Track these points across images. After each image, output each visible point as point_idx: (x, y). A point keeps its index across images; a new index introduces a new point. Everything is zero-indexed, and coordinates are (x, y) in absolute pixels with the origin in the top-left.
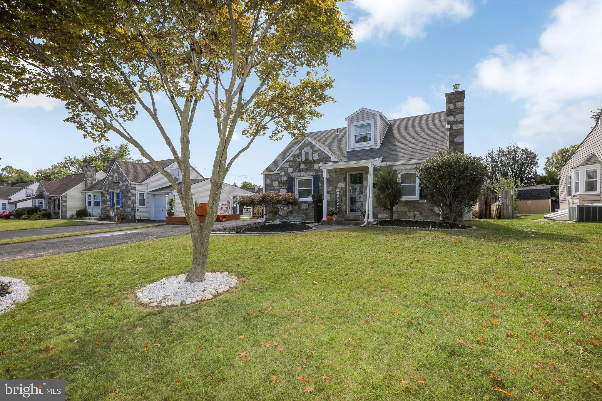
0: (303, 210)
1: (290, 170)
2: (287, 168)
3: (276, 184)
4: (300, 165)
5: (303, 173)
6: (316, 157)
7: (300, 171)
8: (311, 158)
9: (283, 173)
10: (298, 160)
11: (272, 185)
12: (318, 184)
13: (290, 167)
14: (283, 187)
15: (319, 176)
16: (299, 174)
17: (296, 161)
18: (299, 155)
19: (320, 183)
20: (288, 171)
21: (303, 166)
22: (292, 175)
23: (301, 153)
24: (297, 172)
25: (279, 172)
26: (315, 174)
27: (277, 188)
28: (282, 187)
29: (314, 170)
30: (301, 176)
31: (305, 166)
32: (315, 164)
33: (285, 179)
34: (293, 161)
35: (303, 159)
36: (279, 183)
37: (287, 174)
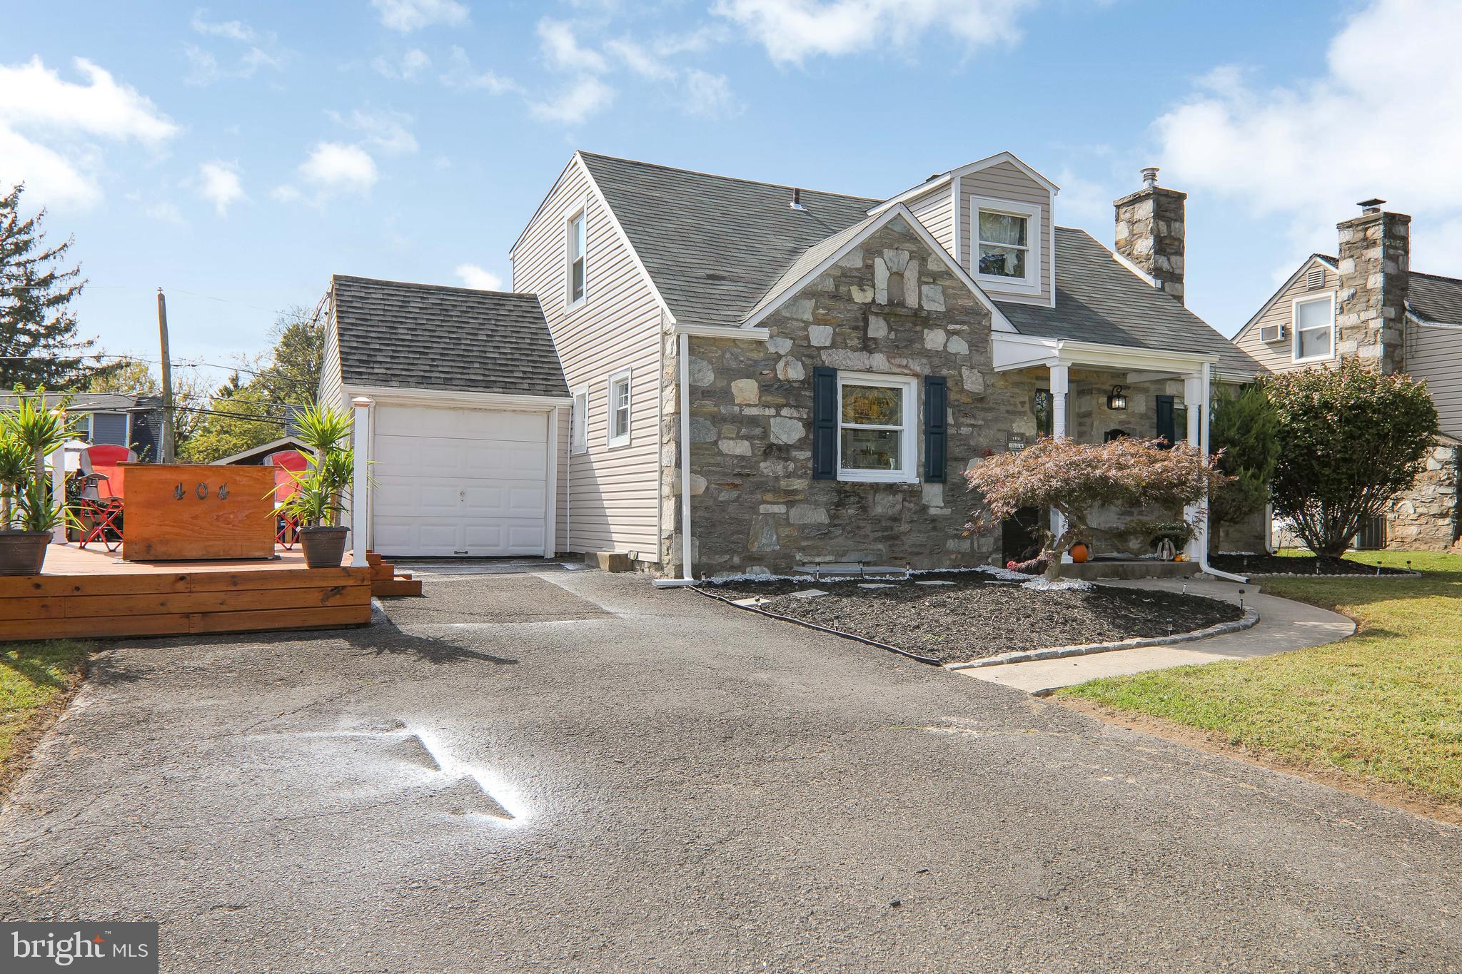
0: (878, 520)
1: (820, 336)
2: (807, 324)
3: (746, 390)
4: (866, 321)
5: (879, 360)
6: (934, 302)
7: (868, 345)
8: (912, 301)
9: (785, 346)
10: (859, 297)
11: (725, 395)
12: (943, 416)
13: (818, 321)
14: (785, 412)
15: (944, 378)
16: (861, 359)
17: (850, 299)
18: (865, 277)
19: (950, 411)
20: (807, 338)
21: (878, 328)
22: (828, 359)
23: (870, 268)
24: (854, 349)
25: (764, 334)
26: (927, 371)
27: (754, 411)
28: (779, 408)
29: (926, 354)
30: (870, 370)
31: (891, 329)
32: (931, 327)
33: (795, 372)
34: (835, 296)
35: (882, 299)
36: (765, 388)
37: (804, 350)
